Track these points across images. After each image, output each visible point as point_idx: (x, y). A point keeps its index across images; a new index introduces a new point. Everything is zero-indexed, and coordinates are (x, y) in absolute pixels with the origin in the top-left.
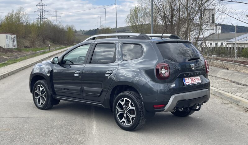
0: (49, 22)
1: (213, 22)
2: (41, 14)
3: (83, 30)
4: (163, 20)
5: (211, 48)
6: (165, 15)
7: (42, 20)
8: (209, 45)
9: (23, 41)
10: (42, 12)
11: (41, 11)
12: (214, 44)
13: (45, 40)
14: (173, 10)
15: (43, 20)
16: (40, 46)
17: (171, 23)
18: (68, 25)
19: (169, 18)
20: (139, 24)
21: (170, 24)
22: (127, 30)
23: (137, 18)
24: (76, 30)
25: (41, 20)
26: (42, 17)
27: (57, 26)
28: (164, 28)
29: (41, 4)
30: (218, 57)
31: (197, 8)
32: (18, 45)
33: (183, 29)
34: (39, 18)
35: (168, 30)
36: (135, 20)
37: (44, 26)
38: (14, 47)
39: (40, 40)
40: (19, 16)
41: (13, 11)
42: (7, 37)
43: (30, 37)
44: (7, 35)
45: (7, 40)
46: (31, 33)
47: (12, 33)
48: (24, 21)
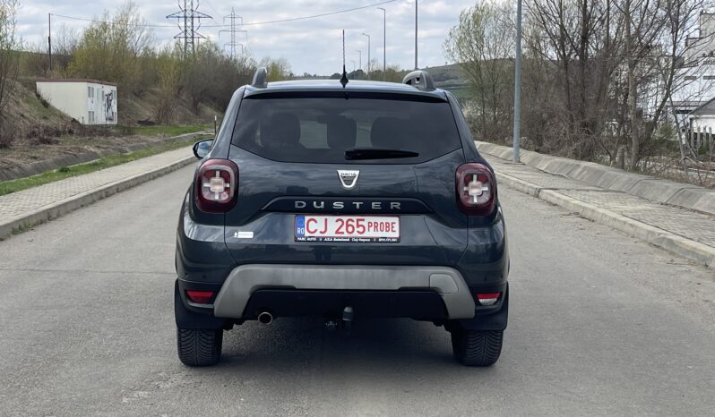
0: (213, 49)
2: (189, 24)
4: (558, 48)
6: (562, 33)
7: (189, 40)
9: (136, 104)
10: (192, 17)
11: (189, 14)
13: (200, 104)
14: (587, 18)
15: (193, 43)
16: (185, 119)
17: (580, 56)
18: (268, 59)
19: (575, 41)
20: (488, 57)
21: (578, 57)
22: (451, 75)
23: (480, 38)
24: (291, 74)
25: (186, 43)
26: (189, 34)
27: (235, 61)
31: (661, 13)
32: (120, 116)
34: (183, 35)
35: (570, 78)
36: (475, 47)
37: (195, 61)
38: (108, 123)
39: (185, 104)
40: (123, 31)
41: (106, 15)
42: (90, 92)
43: (153, 92)
44: (91, 85)
45: (90, 100)
46: (156, 80)
47: (104, 79)
48: (139, 44)
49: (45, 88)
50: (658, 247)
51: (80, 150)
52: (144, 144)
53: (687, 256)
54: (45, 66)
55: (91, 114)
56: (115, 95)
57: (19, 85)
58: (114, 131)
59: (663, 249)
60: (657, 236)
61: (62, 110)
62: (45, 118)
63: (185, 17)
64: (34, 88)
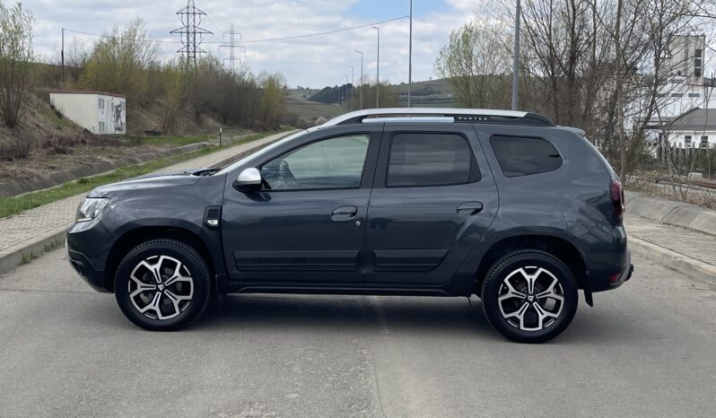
0: (214, 63)
1: (698, 73)
2: (191, 39)
3: (308, 89)
4: (547, 68)
5: (687, 153)
6: (551, 54)
7: (192, 55)
8: (680, 144)
9: (142, 115)
10: (194, 33)
11: (191, 30)
12: (696, 141)
13: (202, 115)
14: (575, 41)
15: (195, 57)
16: (188, 130)
17: (568, 76)
18: (265, 73)
19: (564, 62)
20: (475, 74)
21: (566, 78)
22: (435, 90)
23: (469, 57)
24: (285, 87)
25: (189, 57)
26: (191, 46)
27: (235, 74)
28: (548, 89)
29: (191, 10)
30: (707, 178)
31: (646, 37)
33: (603, 95)
34: (185, 49)
35: (558, 96)
36: (464, 65)
37: (197, 74)
38: (117, 133)
39: (187, 115)
40: (131, 46)
41: (115, 31)
42: (101, 104)
43: (159, 104)
44: (101, 97)
45: (100, 111)
46: (162, 92)
47: (114, 92)
48: (145, 59)
49: (59, 100)
50: (675, 270)
51: (94, 160)
52: (153, 154)
53: (707, 281)
54: (57, 78)
55: (102, 124)
56: (124, 106)
57: (34, 97)
58: (124, 141)
59: (681, 273)
60: (672, 259)
61: (75, 121)
62: (59, 128)
63: (188, 33)
64: (48, 99)
